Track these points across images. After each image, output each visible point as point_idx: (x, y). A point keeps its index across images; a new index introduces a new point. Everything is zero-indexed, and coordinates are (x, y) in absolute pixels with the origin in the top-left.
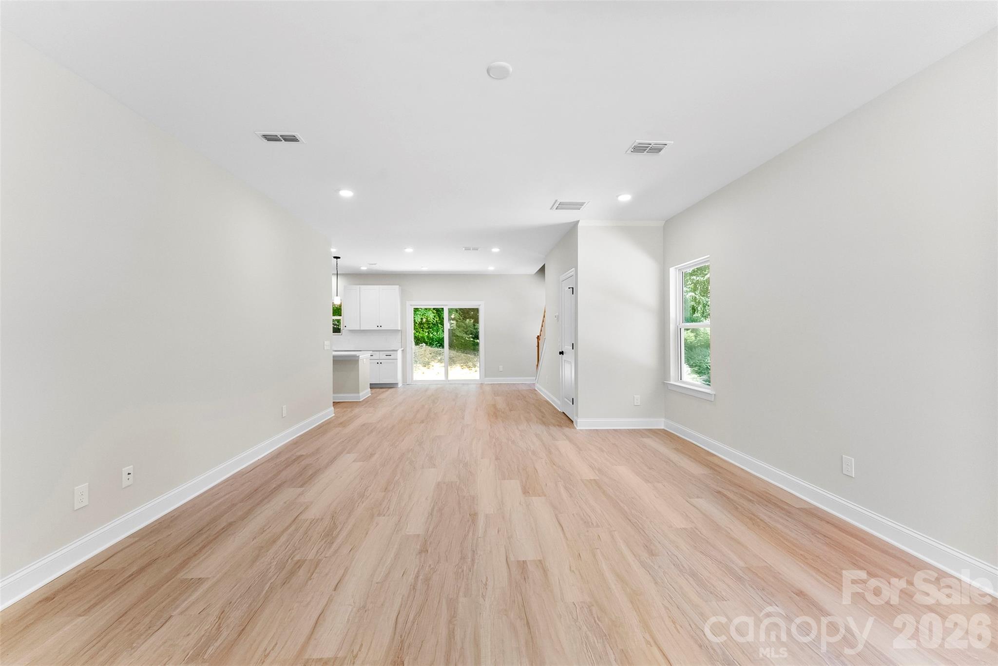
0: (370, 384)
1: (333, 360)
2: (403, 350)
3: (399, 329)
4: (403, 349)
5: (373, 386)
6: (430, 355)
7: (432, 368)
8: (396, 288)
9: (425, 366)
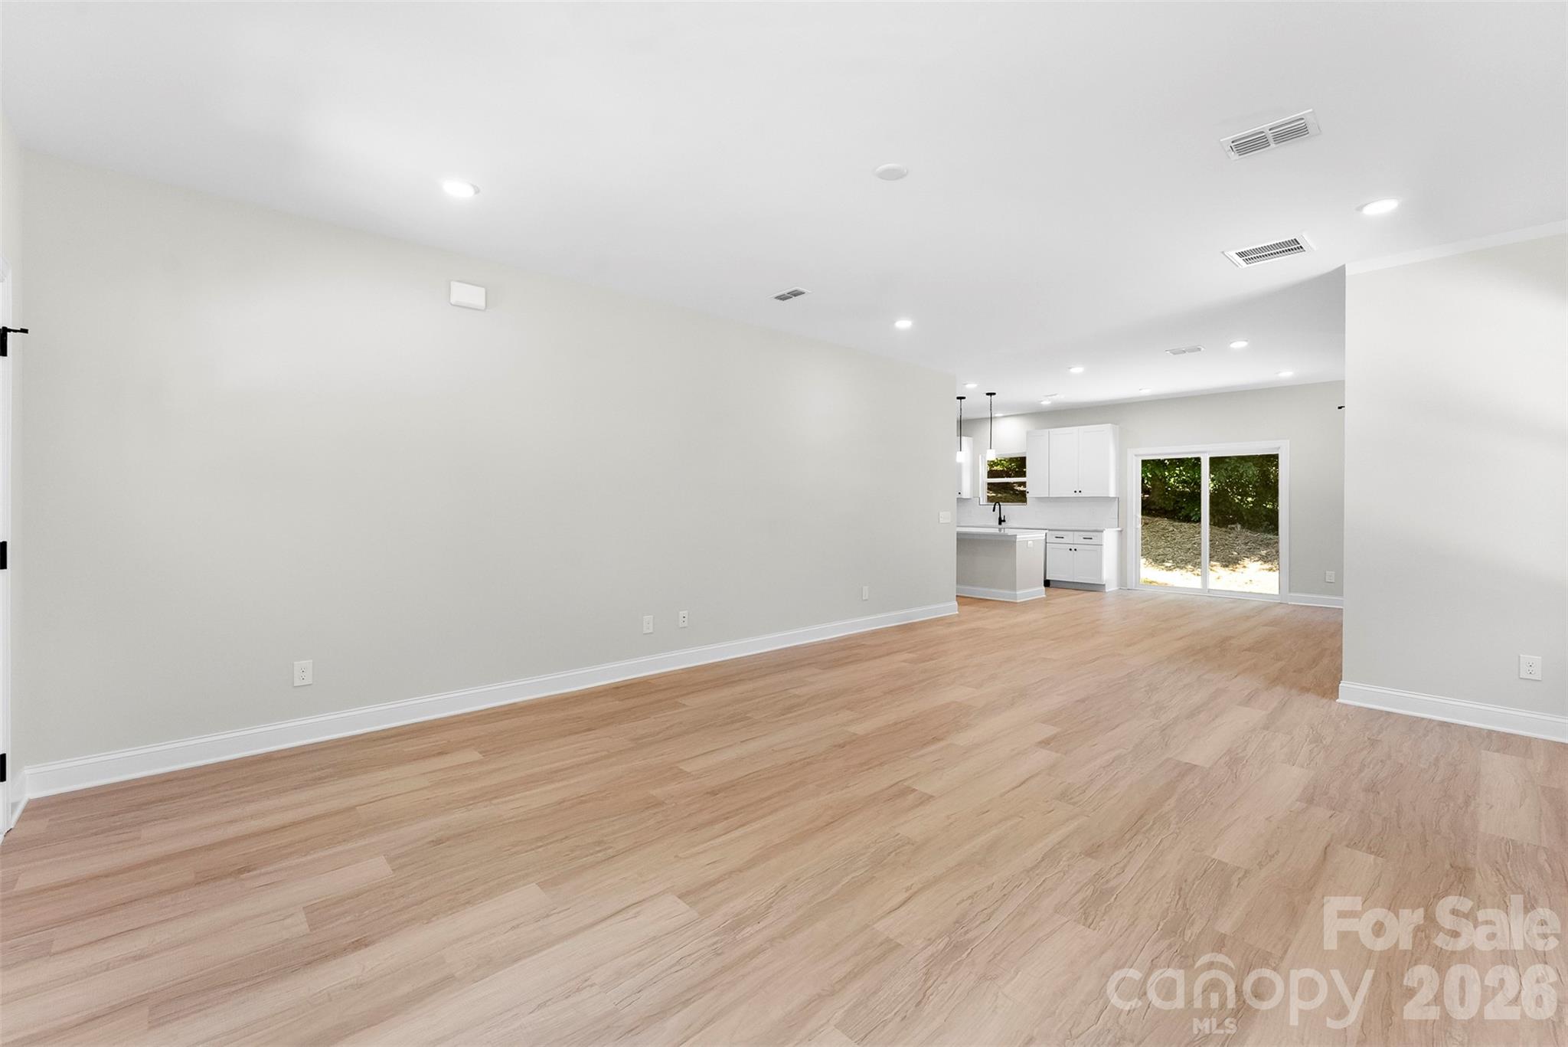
0: (1045, 580)
1: (957, 539)
2: (1121, 531)
3: (1112, 494)
4: (1119, 529)
5: (1050, 584)
6: (1243, 546)
7: (1242, 570)
8: (1107, 428)
9: (1227, 566)
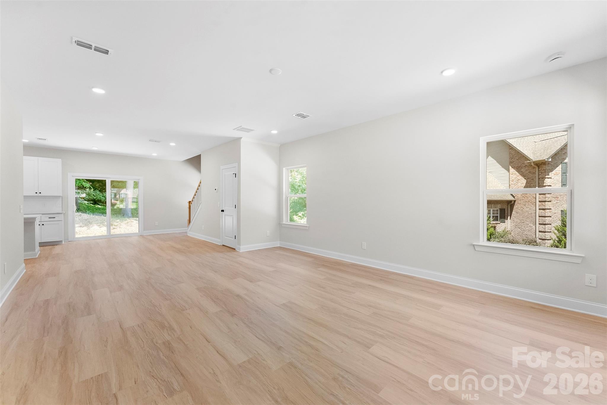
0: (39, 243)
1: (24, 221)
2: (65, 213)
3: (60, 195)
5: (42, 245)
8: (59, 161)
